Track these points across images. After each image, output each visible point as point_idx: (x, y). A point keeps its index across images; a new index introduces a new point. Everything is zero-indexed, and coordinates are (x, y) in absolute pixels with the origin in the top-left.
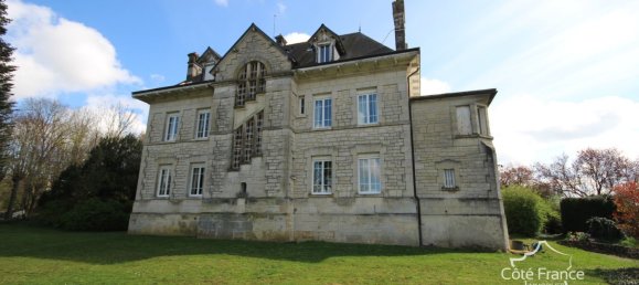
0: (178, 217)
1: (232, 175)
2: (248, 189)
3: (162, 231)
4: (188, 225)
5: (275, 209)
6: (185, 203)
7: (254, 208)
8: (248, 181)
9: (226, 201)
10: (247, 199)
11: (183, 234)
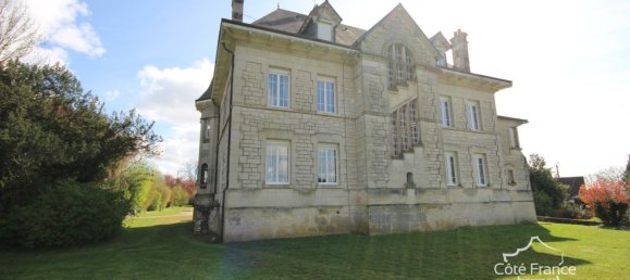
0: (313, 212)
1: (397, 163)
2: (415, 179)
3: (290, 231)
4: (329, 221)
5: (442, 199)
6: (319, 193)
7: (424, 199)
8: (413, 171)
9: (396, 191)
10: (416, 189)
11: (322, 233)
